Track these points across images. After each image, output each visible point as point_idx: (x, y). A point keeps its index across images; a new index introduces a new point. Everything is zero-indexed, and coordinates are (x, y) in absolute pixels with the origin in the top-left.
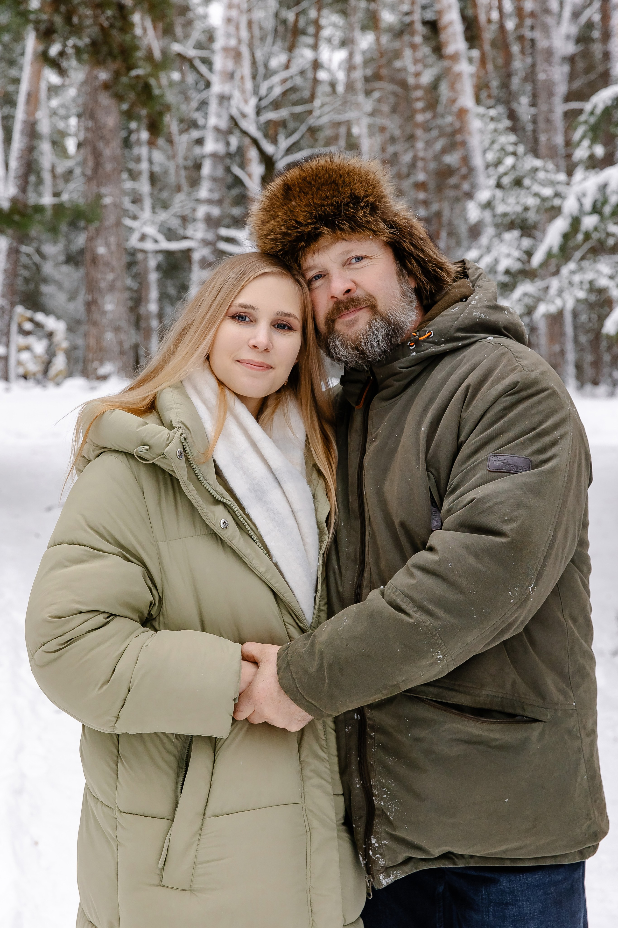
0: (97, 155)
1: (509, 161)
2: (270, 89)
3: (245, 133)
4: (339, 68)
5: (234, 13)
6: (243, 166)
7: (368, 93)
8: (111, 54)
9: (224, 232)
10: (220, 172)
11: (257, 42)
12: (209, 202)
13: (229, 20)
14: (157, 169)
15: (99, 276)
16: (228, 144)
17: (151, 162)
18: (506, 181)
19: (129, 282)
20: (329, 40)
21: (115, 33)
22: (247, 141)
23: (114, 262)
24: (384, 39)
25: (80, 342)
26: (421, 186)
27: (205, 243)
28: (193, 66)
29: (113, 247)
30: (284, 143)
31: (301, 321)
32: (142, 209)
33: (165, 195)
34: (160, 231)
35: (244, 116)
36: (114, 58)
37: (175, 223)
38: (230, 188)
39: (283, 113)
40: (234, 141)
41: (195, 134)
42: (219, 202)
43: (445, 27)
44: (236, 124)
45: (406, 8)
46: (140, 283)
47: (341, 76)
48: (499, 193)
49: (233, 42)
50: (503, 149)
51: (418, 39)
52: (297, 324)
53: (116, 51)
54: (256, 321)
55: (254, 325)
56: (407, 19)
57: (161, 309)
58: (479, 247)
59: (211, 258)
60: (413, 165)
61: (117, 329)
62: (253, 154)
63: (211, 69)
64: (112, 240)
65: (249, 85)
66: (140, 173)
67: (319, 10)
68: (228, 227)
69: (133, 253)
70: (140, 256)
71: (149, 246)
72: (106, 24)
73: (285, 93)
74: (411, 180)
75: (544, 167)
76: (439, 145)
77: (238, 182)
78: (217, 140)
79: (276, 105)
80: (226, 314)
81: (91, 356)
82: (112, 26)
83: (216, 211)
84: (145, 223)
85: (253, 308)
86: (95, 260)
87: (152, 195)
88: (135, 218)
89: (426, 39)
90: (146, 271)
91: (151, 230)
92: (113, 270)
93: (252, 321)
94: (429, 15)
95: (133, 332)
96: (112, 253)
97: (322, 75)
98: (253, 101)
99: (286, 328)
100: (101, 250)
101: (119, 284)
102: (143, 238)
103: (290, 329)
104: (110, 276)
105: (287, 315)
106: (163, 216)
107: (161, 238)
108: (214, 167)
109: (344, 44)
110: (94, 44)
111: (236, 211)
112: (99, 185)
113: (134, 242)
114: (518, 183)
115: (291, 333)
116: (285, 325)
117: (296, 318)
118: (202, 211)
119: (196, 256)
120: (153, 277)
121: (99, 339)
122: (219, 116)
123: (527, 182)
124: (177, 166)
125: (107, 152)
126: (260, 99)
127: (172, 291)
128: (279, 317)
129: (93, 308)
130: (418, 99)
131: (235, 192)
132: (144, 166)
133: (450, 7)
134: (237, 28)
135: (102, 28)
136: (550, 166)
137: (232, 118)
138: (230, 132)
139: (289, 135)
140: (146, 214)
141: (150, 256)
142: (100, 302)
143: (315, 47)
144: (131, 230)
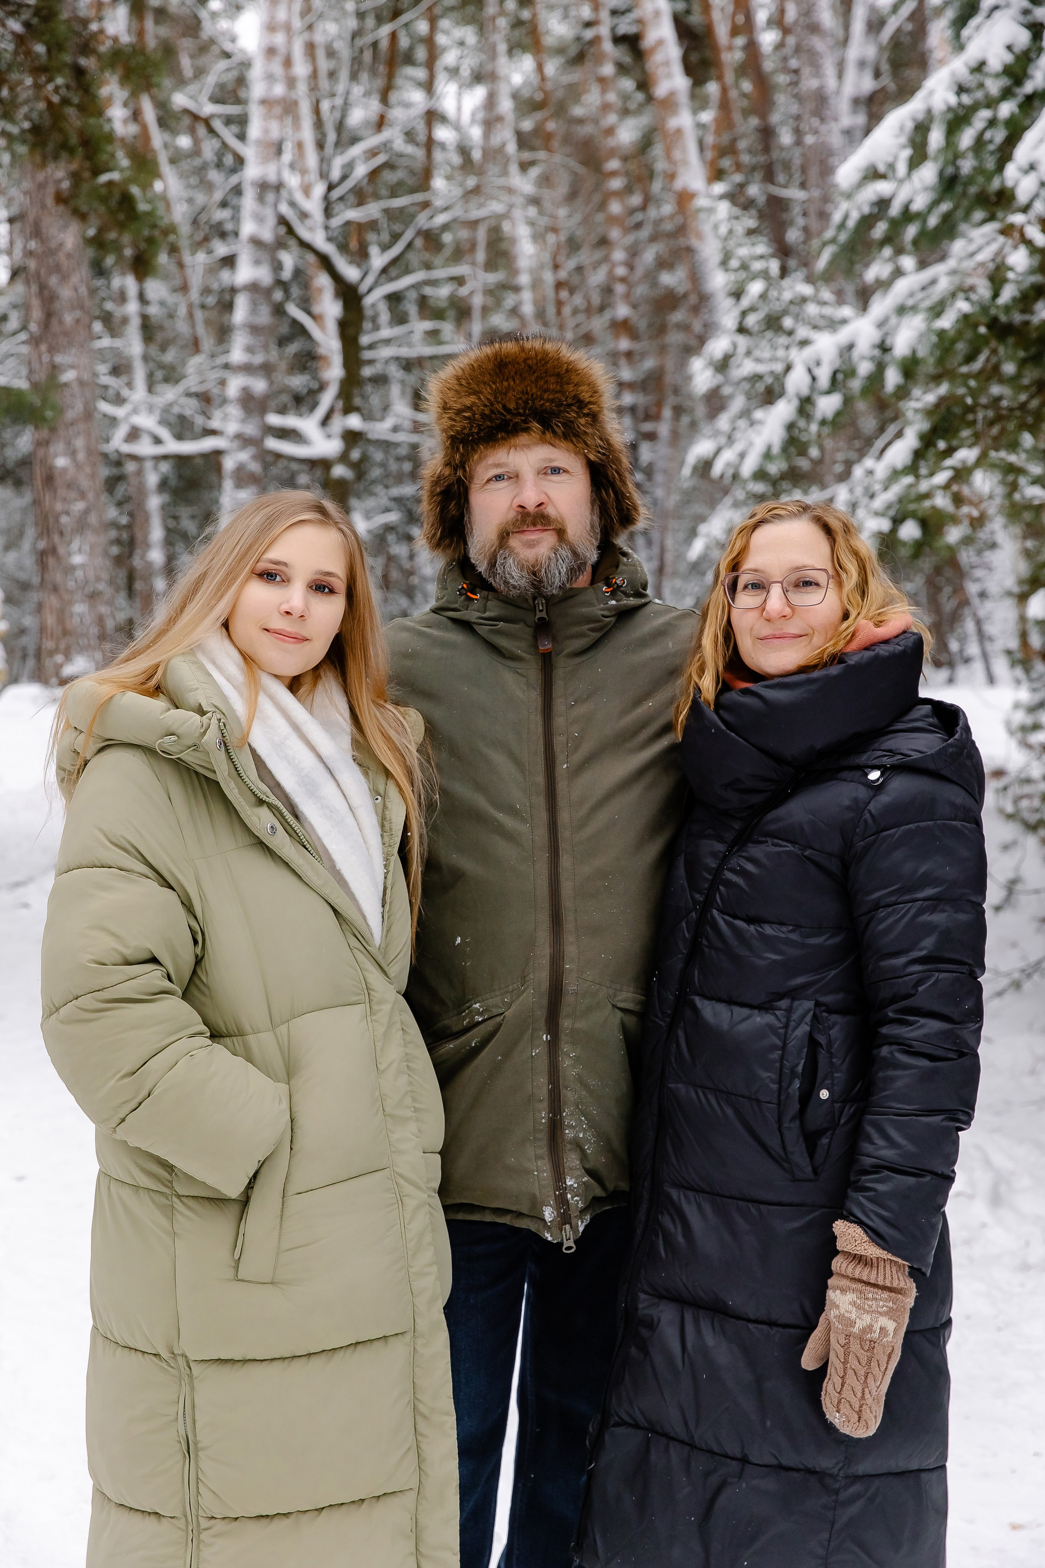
0: (48, 298)
1: (756, 288)
2: (349, 168)
3: (305, 245)
4: (473, 121)
5: (279, 39)
6: (306, 305)
7: (524, 167)
8: (65, 147)
9: (274, 420)
10: (264, 317)
11: (324, 83)
12: (247, 369)
13: (271, 51)
14: (153, 310)
15: (59, 506)
16: (278, 267)
17: (142, 298)
18: (751, 320)
19: (112, 513)
20: (453, 72)
21: (71, 112)
22: (311, 258)
23: (85, 483)
24: (551, 68)
25: (28, 621)
26: (622, 327)
27: (243, 440)
28: (211, 131)
29: (81, 456)
30: (378, 260)
31: (345, 580)
32: (130, 385)
33: (169, 357)
34: (163, 422)
35: (304, 215)
36: (71, 151)
37: (190, 407)
38: (282, 342)
39: (372, 210)
40: (288, 260)
41: (221, 249)
42: (266, 369)
43: (653, 50)
44: (290, 231)
45: (586, 12)
46: (131, 514)
47: (476, 133)
48: (742, 342)
49: (279, 90)
50: (744, 267)
51: (608, 70)
52: (340, 585)
53: (74, 140)
54: (288, 581)
55: (287, 586)
56: (589, 34)
57: (171, 559)
58: (716, 434)
59: (255, 467)
60: (607, 290)
61: (93, 596)
62: (323, 281)
63: (242, 137)
64: (79, 443)
65: (312, 159)
66: (125, 320)
67: (433, 22)
68: (282, 411)
69: (118, 461)
70: (130, 467)
71: (145, 448)
72: (56, 99)
73: (374, 175)
74: (607, 316)
75: (816, 295)
76: (649, 256)
77: (299, 330)
78: (257, 262)
79: (360, 196)
80: (253, 572)
81: (49, 644)
82: (65, 101)
83: (259, 386)
84: (135, 411)
85: (285, 564)
86: (49, 479)
87: (146, 358)
88: (119, 400)
89: (622, 69)
90: (142, 491)
91: (147, 421)
92: (82, 495)
93: (284, 581)
94: (625, 27)
95: (121, 600)
96: (78, 466)
97: (443, 134)
98: (319, 189)
99: (327, 590)
100: (61, 462)
101: (93, 519)
102: (134, 434)
103: (332, 591)
104: (79, 506)
105: (329, 574)
106: (169, 394)
107: (164, 433)
108: (254, 309)
109: (478, 77)
110: (36, 130)
111: (298, 382)
112: (52, 350)
113: (118, 442)
114: (773, 323)
115: (333, 598)
116: (324, 587)
117: (339, 577)
118: (235, 385)
119: (229, 464)
120: (154, 502)
121: (62, 615)
122: (259, 219)
123: (788, 322)
124: (190, 306)
125: (66, 293)
126: (331, 187)
127: (189, 525)
128: (317, 577)
129: (51, 561)
130: (613, 174)
131: (293, 348)
132: (132, 307)
133: (657, 13)
134: (288, 63)
135: (50, 104)
136: (827, 295)
137: (283, 221)
138: (280, 244)
139: (385, 248)
140: (139, 393)
141: (149, 465)
142: (61, 551)
143: (429, 87)
144: (113, 421)
